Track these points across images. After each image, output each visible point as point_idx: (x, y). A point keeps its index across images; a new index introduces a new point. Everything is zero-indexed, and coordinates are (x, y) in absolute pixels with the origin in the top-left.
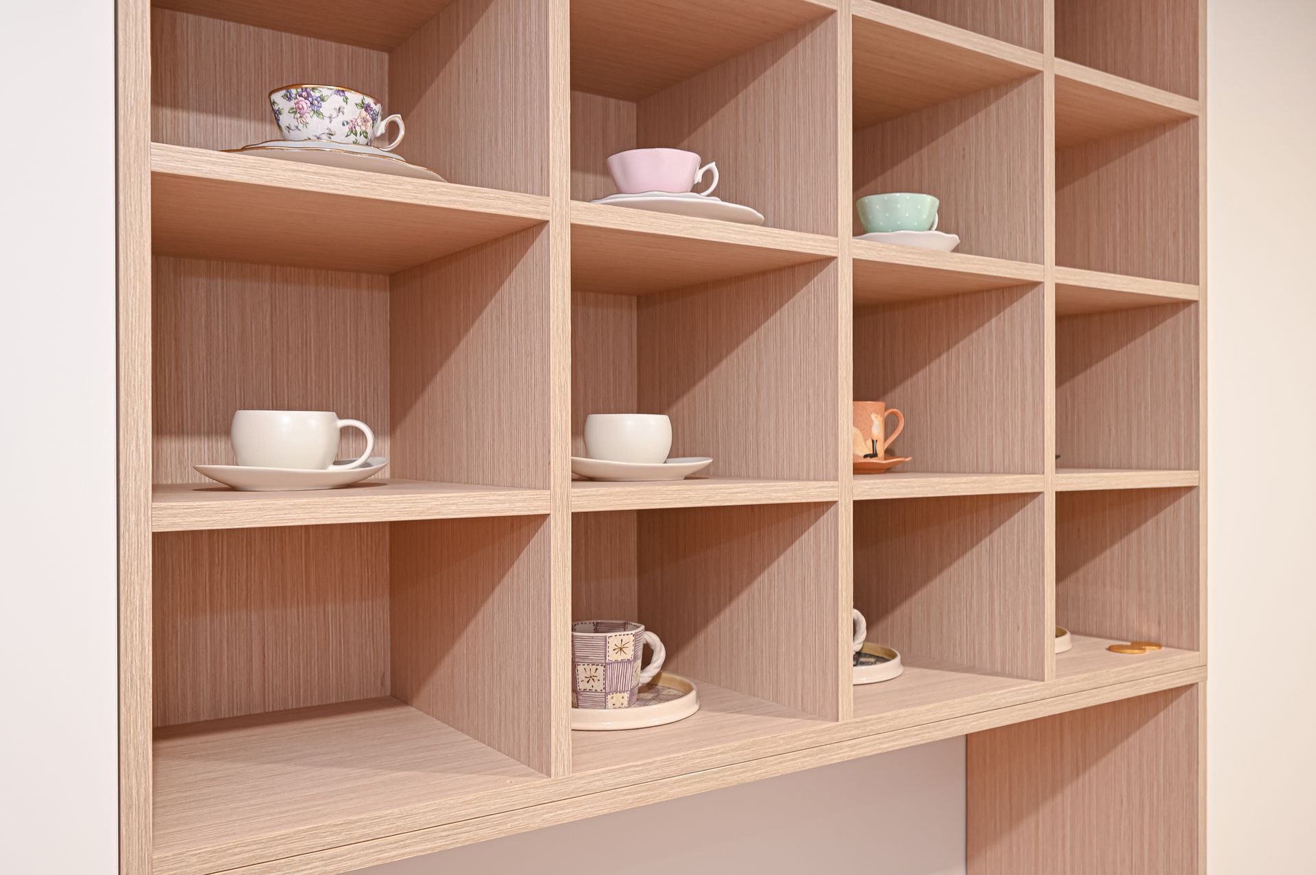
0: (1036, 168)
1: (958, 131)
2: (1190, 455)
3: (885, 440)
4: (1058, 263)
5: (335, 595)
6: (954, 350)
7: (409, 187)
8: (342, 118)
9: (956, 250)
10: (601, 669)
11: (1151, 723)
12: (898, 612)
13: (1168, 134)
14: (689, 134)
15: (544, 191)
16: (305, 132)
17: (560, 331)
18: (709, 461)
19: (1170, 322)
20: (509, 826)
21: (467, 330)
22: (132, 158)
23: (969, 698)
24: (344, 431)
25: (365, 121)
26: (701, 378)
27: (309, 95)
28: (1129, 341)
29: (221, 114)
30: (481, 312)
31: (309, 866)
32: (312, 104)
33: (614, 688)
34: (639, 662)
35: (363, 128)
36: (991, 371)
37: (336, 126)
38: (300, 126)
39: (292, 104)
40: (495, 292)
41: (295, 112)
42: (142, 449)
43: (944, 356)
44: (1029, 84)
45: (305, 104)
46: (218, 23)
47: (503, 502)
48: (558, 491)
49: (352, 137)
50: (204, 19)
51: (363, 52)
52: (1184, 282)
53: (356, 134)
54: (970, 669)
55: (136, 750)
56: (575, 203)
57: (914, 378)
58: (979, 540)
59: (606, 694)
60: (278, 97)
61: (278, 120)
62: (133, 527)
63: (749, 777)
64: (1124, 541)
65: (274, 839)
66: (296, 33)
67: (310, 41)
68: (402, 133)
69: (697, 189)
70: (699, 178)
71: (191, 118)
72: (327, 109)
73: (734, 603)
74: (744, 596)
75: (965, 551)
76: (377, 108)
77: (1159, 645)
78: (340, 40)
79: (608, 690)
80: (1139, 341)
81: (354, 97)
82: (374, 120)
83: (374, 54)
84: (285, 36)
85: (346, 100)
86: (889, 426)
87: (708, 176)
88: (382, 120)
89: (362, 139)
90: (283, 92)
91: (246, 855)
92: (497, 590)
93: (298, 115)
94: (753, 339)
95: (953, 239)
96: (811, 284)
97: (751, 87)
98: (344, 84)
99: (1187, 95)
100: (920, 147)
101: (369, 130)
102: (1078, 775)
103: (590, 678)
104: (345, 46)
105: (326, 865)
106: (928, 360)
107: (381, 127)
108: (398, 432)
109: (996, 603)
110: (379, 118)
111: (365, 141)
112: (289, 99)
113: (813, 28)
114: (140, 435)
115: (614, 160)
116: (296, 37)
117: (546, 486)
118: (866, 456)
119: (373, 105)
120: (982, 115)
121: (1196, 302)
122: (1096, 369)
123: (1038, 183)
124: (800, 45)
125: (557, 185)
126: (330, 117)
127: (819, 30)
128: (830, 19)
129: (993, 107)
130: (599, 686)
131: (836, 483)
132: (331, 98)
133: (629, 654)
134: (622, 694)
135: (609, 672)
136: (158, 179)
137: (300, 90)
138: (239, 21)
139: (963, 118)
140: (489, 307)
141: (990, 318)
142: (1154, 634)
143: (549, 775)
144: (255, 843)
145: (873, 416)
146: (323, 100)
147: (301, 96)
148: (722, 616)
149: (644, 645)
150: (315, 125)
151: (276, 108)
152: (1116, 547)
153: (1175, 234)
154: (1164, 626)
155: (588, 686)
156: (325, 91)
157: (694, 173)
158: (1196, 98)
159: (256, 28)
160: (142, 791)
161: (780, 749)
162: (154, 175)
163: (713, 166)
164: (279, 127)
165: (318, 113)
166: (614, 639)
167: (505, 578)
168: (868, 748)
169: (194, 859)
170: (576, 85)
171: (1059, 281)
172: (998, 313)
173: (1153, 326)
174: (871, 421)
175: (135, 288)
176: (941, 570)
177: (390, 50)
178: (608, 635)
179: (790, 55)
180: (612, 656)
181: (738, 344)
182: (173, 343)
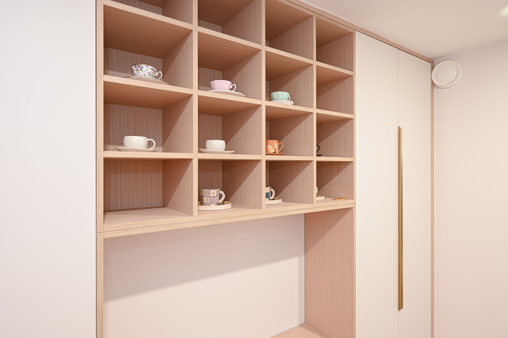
0: (312, 87)
1: (296, 78)
2: (352, 154)
3: (279, 150)
4: (317, 108)
5: (149, 182)
6: (295, 129)
7: (161, 86)
8: (147, 71)
9: (293, 105)
10: (209, 198)
11: (344, 218)
12: (284, 191)
13: (347, 80)
14: (233, 78)
15: (192, 88)
16: (139, 74)
17: (195, 118)
18: (234, 151)
19: (348, 123)
20: (183, 226)
21: (177, 120)
22: (99, 78)
23: (294, 206)
24: (149, 142)
25: (153, 72)
26: (235, 134)
27: (140, 66)
28: (339, 128)
29: (123, 72)
30: (180, 116)
31: (138, 231)
32: (140, 68)
33: (212, 202)
34: (218, 197)
35: (152, 74)
36: (303, 134)
37: (146, 73)
38: (138, 73)
39: (136, 68)
40: (183, 111)
41: (137, 70)
42: (101, 140)
43: (293, 131)
44: (310, 67)
45: (139, 68)
46: (122, 51)
47: (182, 155)
48: (195, 154)
49: (150, 76)
50: (119, 51)
51: (156, 59)
52: (350, 114)
53: (150, 75)
54: (299, 202)
55: (100, 203)
56: (199, 90)
57: (287, 136)
58: (300, 173)
59: (210, 204)
60: (133, 67)
61: (133, 72)
62: (99, 156)
63: (240, 220)
64: (338, 175)
65: (130, 224)
66: (141, 54)
67: (144, 56)
68: (162, 75)
69: (231, 89)
70: (231, 87)
71: (116, 73)
72: (144, 69)
73: (242, 185)
74: (244, 183)
75: (298, 175)
76: (155, 70)
77: (345, 199)
78: (151, 56)
79: (210, 203)
80: (341, 128)
81: (150, 67)
82: (155, 72)
83: (159, 59)
84: (138, 55)
85: (148, 68)
86: (279, 147)
87: (233, 87)
88: (157, 72)
89: (152, 76)
90: (134, 66)
91: (124, 227)
92: (183, 177)
93: (137, 71)
94: (245, 125)
95: (292, 102)
96: (257, 111)
97: (245, 67)
98: (148, 64)
99: (351, 71)
100: (288, 82)
101: (154, 74)
102: (328, 231)
103: (207, 200)
104: (152, 57)
105: (141, 231)
106: (290, 132)
107: (157, 74)
108: (164, 145)
109: (304, 187)
110: (156, 72)
111: (153, 77)
112: (136, 67)
113: (257, 53)
114: (101, 136)
115: (212, 83)
116: (140, 55)
117: (192, 152)
118: (273, 153)
119: (154, 69)
120: (301, 74)
121: (353, 119)
122: (332, 135)
123: (312, 90)
124: (255, 57)
125: (195, 86)
126: (145, 71)
127: (258, 54)
128: (260, 52)
129: (303, 73)
130: (208, 202)
131: (261, 155)
132: (144, 67)
133: (215, 195)
134: (214, 204)
135: (211, 199)
136: (105, 83)
137: (138, 65)
138: (127, 51)
139: (297, 75)
140: (182, 115)
141: (303, 121)
142: (344, 197)
143: (193, 216)
144: (126, 225)
145: (275, 143)
146: (143, 67)
147: (138, 66)
148: (239, 188)
149: (220, 194)
150: (141, 73)
151: (133, 69)
152: (337, 177)
153: (349, 103)
154: (346, 195)
155: (206, 202)
156: (143, 65)
157: (230, 86)
158: (353, 71)
159: (131, 53)
160: (101, 212)
161: (248, 214)
162: (104, 82)
163: (235, 84)
164: (134, 73)
165: (142, 70)
166: (212, 191)
167: (185, 175)
168: (269, 216)
169: (112, 227)
170: (200, 65)
171: (317, 112)
172: (304, 120)
173: (344, 125)
174: (275, 145)
175: (100, 105)
176: (293, 180)
177: (163, 58)
178: (210, 190)
179: (253, 59)
180: (211, 195)
181: (242, 126)
182: (112, 124)
